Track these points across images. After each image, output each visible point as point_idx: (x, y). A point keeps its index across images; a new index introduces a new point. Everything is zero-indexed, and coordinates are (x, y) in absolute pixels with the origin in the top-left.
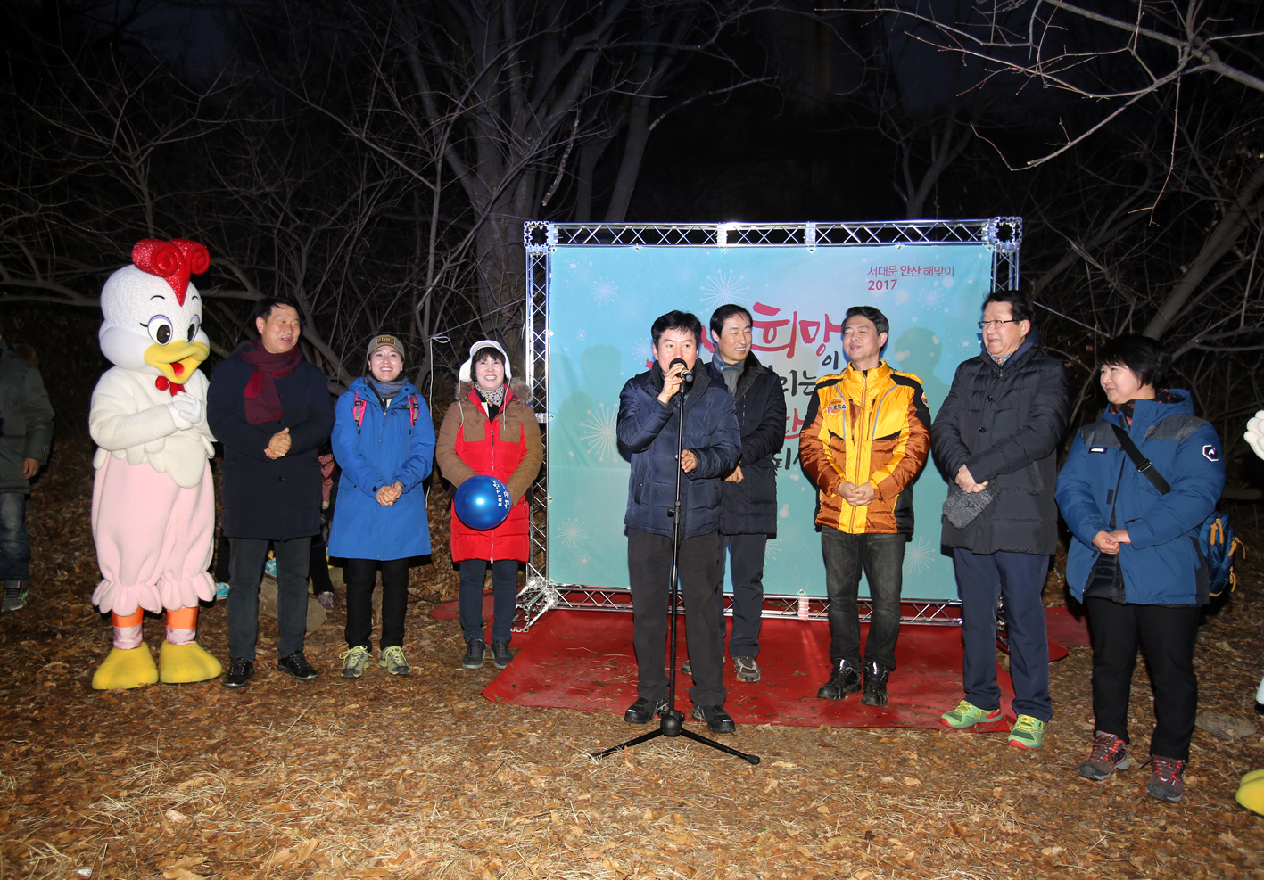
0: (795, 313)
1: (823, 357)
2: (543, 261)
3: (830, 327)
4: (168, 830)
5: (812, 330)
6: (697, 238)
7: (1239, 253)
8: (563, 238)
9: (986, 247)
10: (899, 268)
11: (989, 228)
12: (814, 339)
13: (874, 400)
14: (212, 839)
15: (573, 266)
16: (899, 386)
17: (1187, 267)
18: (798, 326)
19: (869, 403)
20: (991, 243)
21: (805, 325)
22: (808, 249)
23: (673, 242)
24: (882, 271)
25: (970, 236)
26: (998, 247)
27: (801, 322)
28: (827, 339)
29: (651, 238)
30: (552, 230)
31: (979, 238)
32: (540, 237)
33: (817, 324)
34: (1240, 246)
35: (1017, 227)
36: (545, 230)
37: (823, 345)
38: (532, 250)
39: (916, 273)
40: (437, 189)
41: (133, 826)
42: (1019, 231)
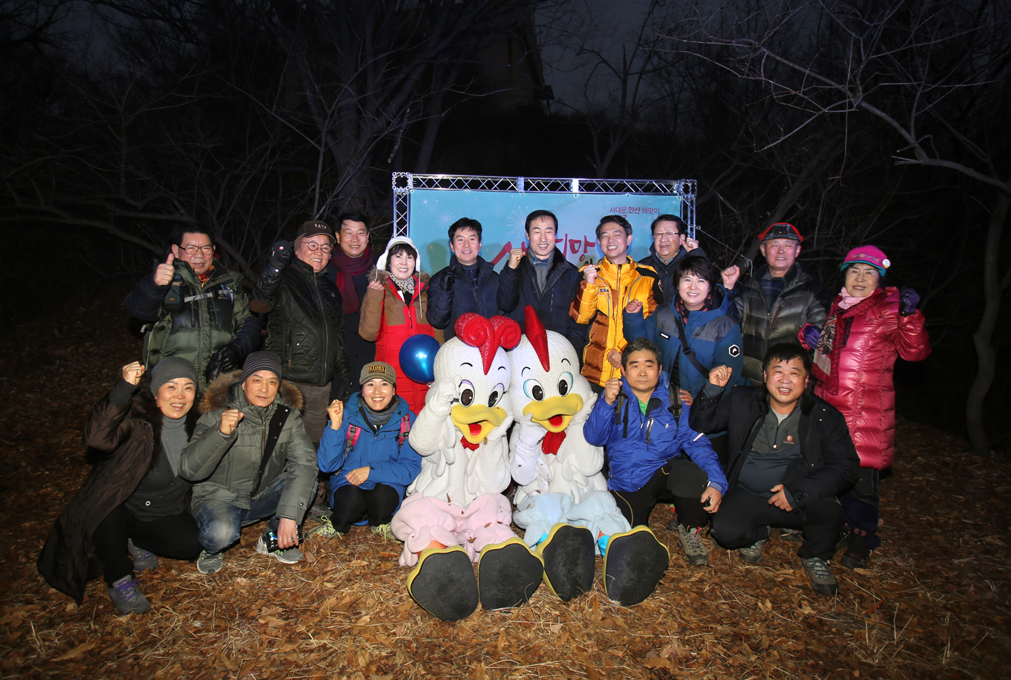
0: (566, 235)
1: (584, 262)
2: (405, 199)
3: (588, 244)
4: (242, 590)
5: (576, 246)
6: (504, 186)
7: (799, 206)
8: (417, 183)
9: (677, 197)
10: (627, 208)
11: (677, 185)
12: (578, 251)
13: (626, 287)
14: (276, 594)
15: (425, 202)
16: (642, 277)
17: (771, 212)
18: (568, 244)
19: (622, 290)
20: (680, 195)
21: (573, 242)
22: (574, 195)
23: (490, 188)
24: (618, 210)
25: (667, 191)
26: (684, 197)
27: (570, 241)
28: (585, 251)
29: (474, 185)
30: (411, 178)
31: (671, 191)
32: (402, 182)
33: (580, 242)
34: (799, 202)
35: (693, 186)
36: (405, 179)
37: (583, 255)
38: (398, 191)
39: (637, 212)
40: (322, 150)
41: (214, 590)
42: (696, 188)
